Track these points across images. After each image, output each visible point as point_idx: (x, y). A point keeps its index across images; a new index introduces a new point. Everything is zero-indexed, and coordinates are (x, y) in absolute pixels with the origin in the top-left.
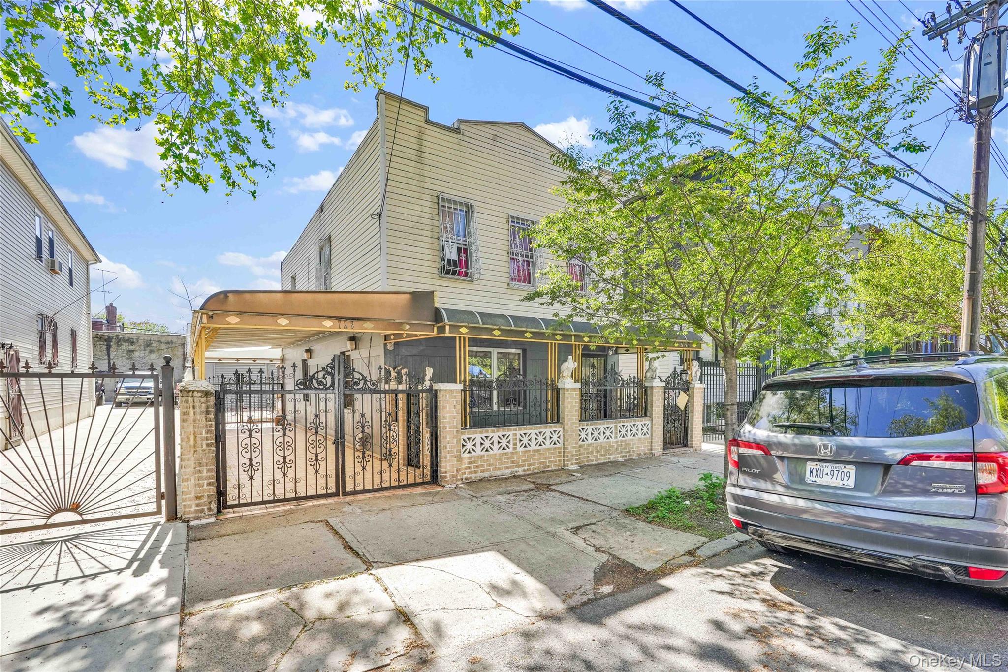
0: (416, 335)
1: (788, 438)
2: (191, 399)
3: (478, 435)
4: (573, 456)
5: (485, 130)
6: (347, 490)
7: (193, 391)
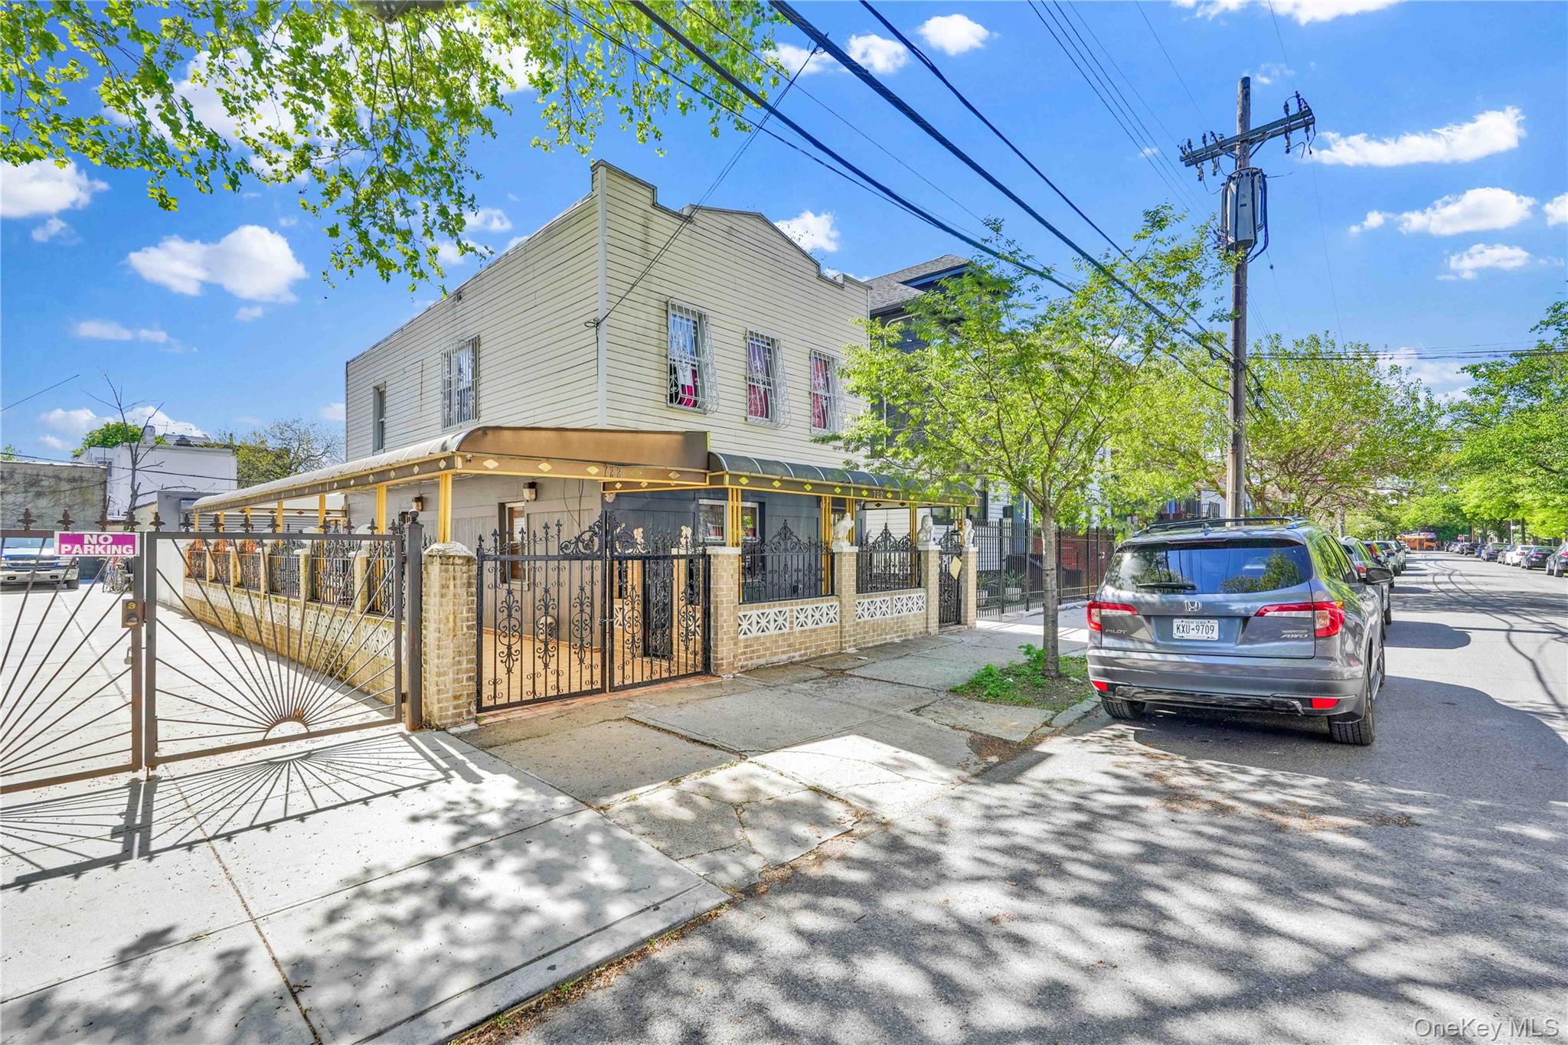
0: (669, 485)
1: (1155, 598)
2: (451, 568)
3: (753, 611)
4: (850, 636)
5: (719, 219)
6: (616, 685)
7: (454, 557)
